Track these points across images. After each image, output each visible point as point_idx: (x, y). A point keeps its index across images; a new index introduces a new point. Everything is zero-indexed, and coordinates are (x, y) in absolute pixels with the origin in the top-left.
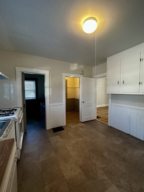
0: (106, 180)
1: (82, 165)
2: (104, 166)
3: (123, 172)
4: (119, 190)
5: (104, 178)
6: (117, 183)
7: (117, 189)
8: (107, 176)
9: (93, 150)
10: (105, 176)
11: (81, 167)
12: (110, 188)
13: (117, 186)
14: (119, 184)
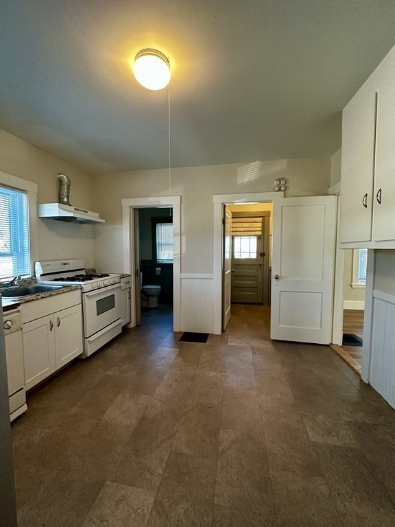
0: (151, 473)
1: (150, 417)
2: (185, 451)
3: (216, 499)
4: (152, 510)
5: (156, 468)
6: (166, 500)
7: (151, 506)
8: (164, 470)
9: (210, 408)
10: (162, 467)
11: (143, 419)
12: (141, 490)
13: (158, 504)
14: (166, 505)
